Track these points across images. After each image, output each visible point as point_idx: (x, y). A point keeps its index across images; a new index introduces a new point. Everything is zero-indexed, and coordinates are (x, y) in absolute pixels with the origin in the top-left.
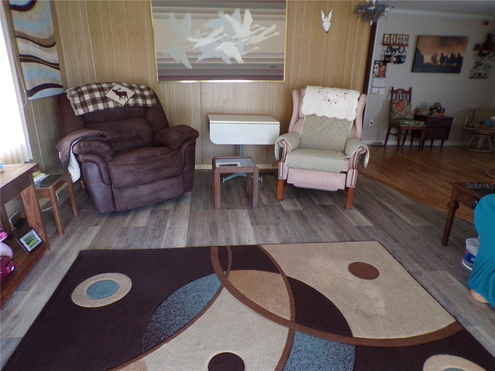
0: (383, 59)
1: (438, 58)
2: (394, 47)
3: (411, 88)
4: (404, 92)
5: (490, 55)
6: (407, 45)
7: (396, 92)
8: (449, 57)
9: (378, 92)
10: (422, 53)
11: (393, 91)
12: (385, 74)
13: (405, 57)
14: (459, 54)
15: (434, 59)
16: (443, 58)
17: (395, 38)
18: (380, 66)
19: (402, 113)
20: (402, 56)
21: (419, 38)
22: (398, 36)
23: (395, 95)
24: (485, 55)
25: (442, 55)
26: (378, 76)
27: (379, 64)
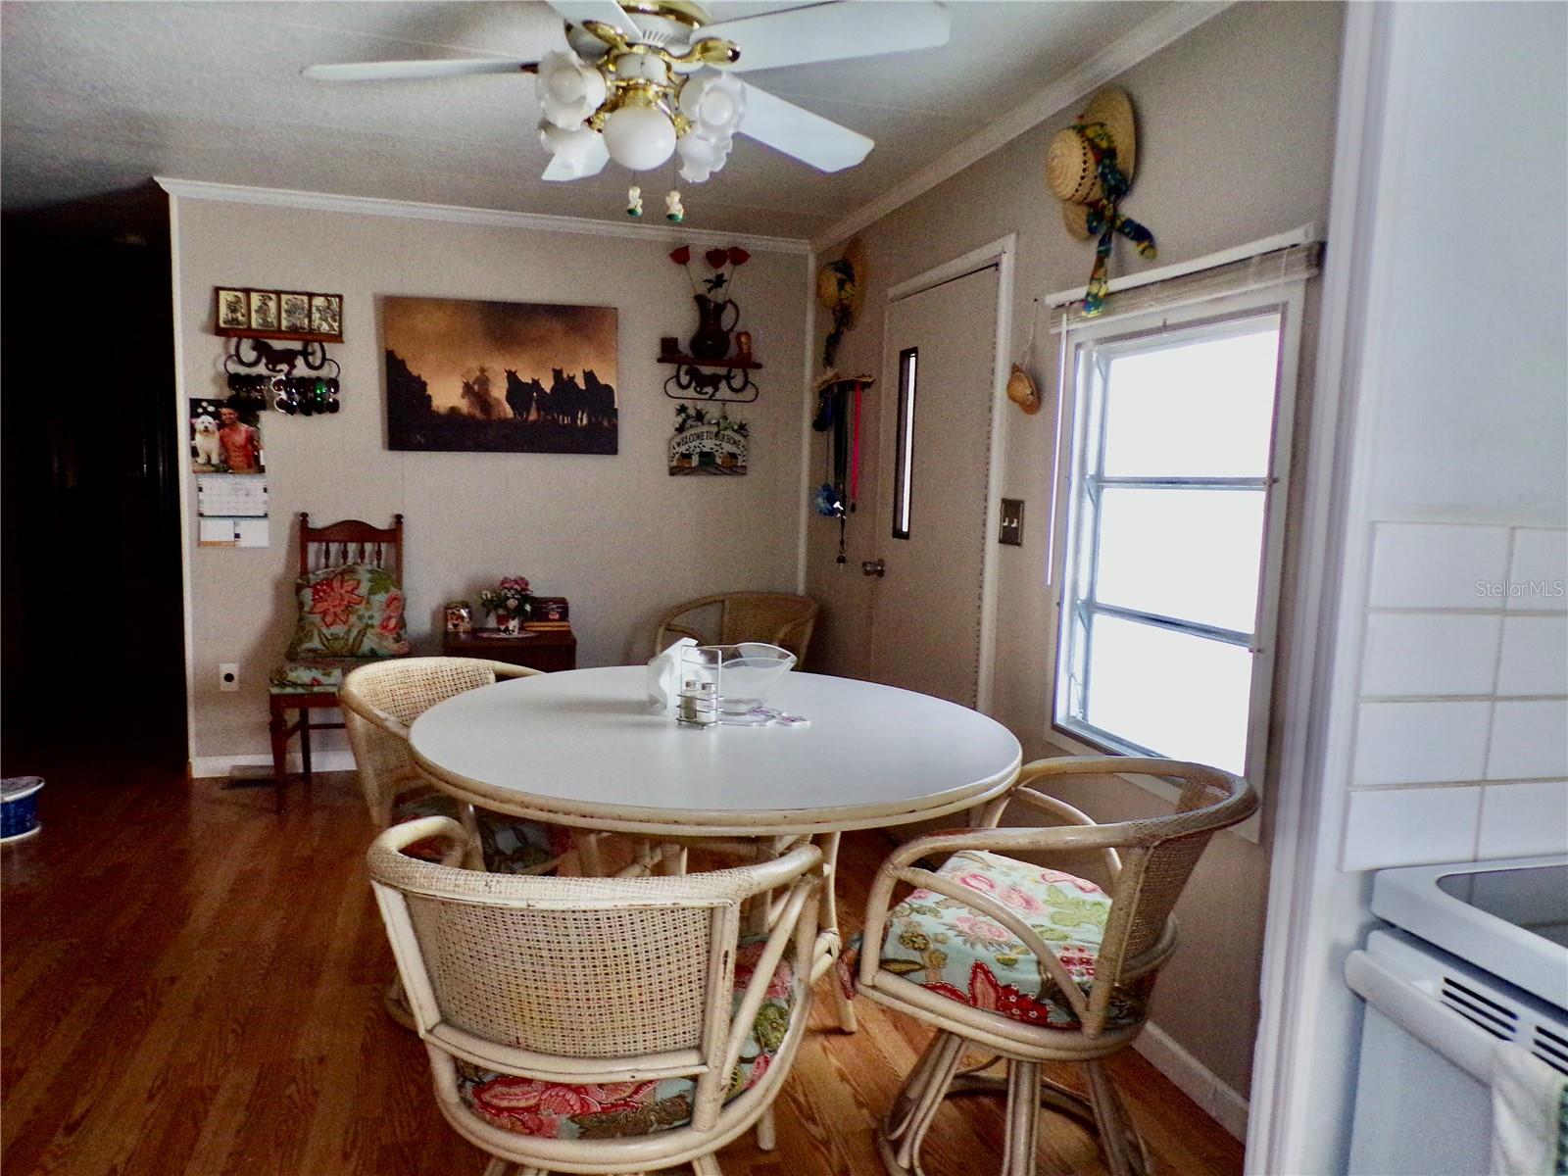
0: (227, 393)
1: (499, 391)
2: (278, 345)
3: (399, 518)
4: (357, 531)
5: (737, 383)
6: (338, 338)
7: (323, 535)
8: (547, 385)
9: (237, 536)
10: (414, 369)
11: (305, 533)
12: (257, 459)
13: (334, 383)
14: (589, 377)
15: (476, 390)
16: (519, 391)
17: (272, 305)
18: (221, 426)
19: (339, 629)
20: (319, 379)
21: (393, 309)
22: (284, 297)
23: (313, 547)
24: (714, 381)
25: (512, 377)
26: (224, 467)
27: (215, 415)
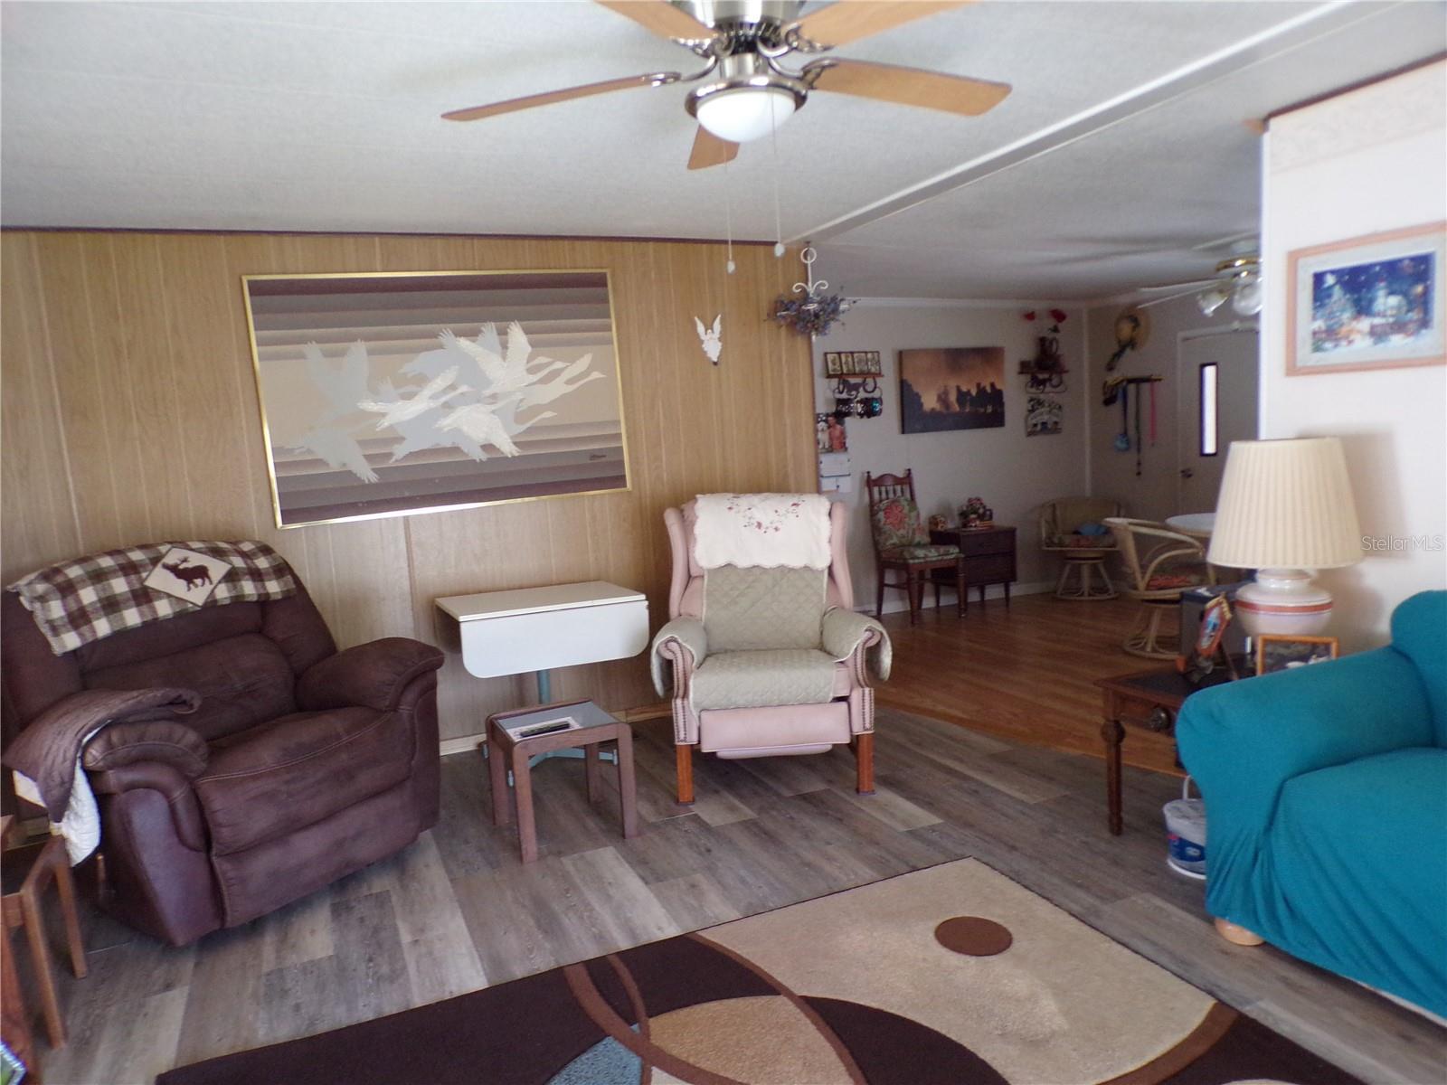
0: (833, 409)
1: (953, 397)
2: (853, 381)
3: (909, 470)
4: (898, 481)
5: (1055, 381)
6: (880, 375)
7: (880, 481)
8: (974, 392)
9: (838, 487)
10: (916, 389)
11: (870, 483)
12: (844, 443)
13: (880, 400)
14: (992, 385)
15: (943, 399)
16: (962, 396)
17: (850, 359)
18: (829, 427)
19: (902, 532)
20: (873, 399)
21: (901, 356)
22: (855, 355)
23: (876, 490)
24: (1043, 382)
25: (958, 389)
26: (831, 450)
27: (826, 421)
